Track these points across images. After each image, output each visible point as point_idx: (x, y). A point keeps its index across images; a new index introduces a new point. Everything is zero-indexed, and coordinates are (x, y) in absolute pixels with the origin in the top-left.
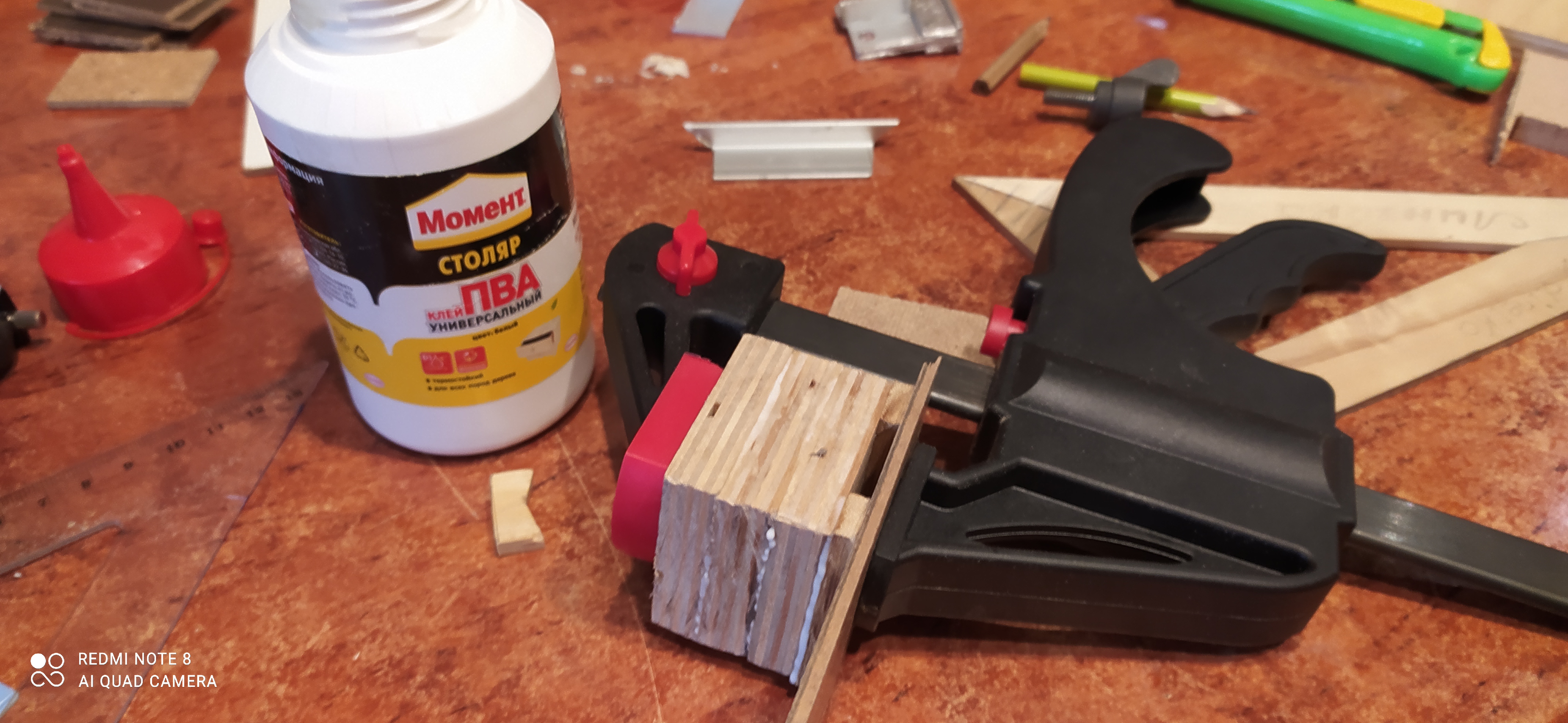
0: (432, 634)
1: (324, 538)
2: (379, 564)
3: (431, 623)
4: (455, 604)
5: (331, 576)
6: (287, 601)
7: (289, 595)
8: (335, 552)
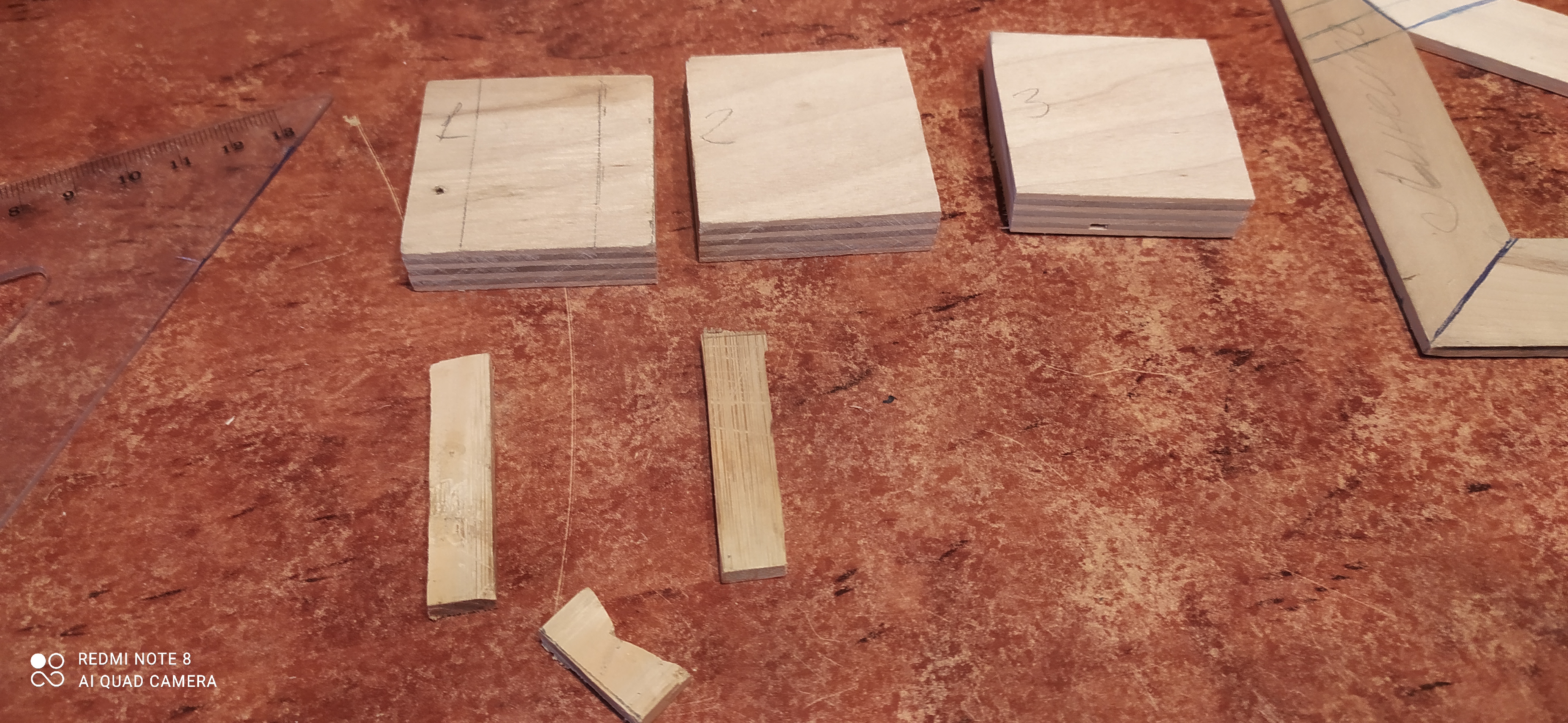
0: (325, 414)
1: (242, 266)
2: (293, 312)
3: (327, 400)
4: (363, 383)
5: (234, 314)
6: (174, 333)
7: (181, 327)
8: (248, 287)
